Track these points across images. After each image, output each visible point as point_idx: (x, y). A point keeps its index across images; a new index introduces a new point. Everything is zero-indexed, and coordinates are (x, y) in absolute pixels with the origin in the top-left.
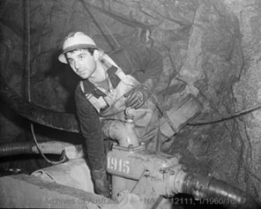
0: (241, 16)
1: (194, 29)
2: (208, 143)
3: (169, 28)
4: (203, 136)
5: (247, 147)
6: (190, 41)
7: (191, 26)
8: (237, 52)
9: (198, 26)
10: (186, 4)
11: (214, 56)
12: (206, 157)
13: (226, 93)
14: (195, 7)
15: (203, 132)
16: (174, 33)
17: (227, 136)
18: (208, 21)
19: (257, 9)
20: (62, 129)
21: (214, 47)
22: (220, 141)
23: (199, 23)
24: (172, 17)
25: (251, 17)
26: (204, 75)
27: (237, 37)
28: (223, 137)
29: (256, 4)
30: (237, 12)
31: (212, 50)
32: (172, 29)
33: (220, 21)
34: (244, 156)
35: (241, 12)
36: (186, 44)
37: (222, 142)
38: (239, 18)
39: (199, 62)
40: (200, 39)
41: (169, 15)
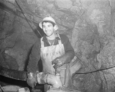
0: (98, 25)
1: (74, 30)
2: (83, 82)
3: (61, 29)
4: (80, 79)
5: (104, 83)
6: (72, 35)
7: (73, 29)
8: (97, 41)
9: (77, 29)
10: (71, 19)
11: (84, 42)
12: (83, 88)
13: (92, 58)
14: (75, 20)
15: (80, 77)
16: (64, 32)
17: (93, 78)
18: (81, 27)
19: (105, 22)
20: (19, 79)
21: (84, 38)
22: (90, 81)
23: (77, 27)
24: (64, 25)
25: (103, 25)
26: (79, 51)
27: (96, 34)
28: (91, 79)
29: (104, 20)
30: (96, 23)
31: (83, 39)
32: (62, 30)
33: (87, 27)
34: (103, 88)
35: (98, 23)
36: (70, 37)
37: (91, 81)
38: (97, 25)
39: (77, 45)
40: (77, 35)
41: (62, 24)
